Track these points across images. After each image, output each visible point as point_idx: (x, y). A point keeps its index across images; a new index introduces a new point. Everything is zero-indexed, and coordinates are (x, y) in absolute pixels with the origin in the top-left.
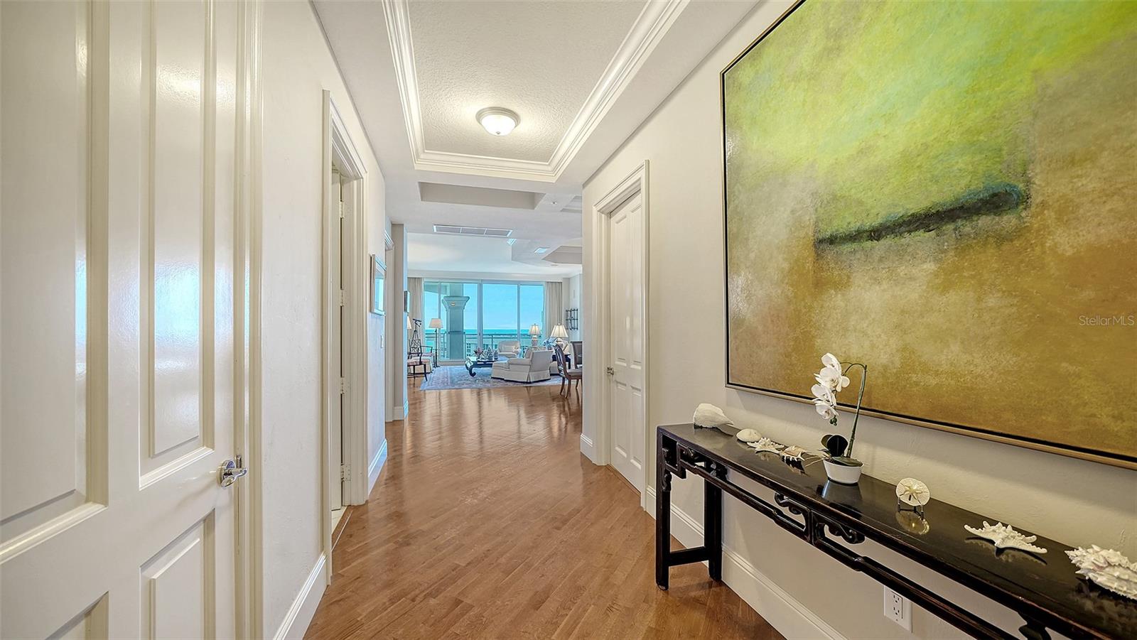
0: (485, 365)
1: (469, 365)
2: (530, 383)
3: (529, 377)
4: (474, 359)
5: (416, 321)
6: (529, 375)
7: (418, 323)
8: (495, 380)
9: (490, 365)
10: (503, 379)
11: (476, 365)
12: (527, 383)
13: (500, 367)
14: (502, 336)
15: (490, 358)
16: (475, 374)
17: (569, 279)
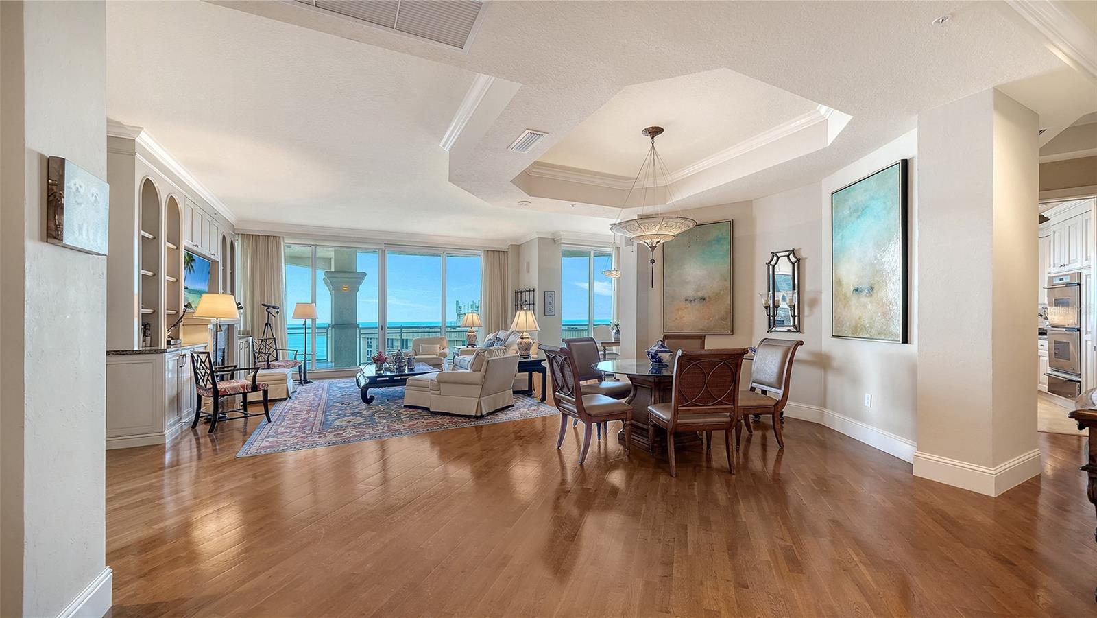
0: (392, 382)
1: (363, 382)
2: (481, 417)
3: (479, 406)
4: (371, 370)
5: (269, 307)
6: (479, 401)
7: (274, 311)
8: (412, 412)
9: (402, 382)
10: (427, 409)
11: (374, 382)
12: (476, 417)
13: (423, 386)
14: (423, 330)
15: (400, 369)
16: (372, 398)
17: (519, 246)
